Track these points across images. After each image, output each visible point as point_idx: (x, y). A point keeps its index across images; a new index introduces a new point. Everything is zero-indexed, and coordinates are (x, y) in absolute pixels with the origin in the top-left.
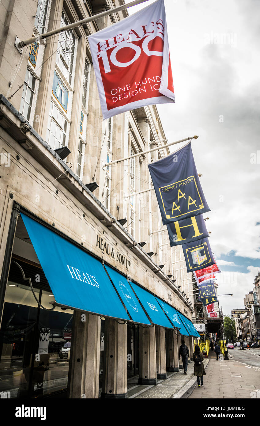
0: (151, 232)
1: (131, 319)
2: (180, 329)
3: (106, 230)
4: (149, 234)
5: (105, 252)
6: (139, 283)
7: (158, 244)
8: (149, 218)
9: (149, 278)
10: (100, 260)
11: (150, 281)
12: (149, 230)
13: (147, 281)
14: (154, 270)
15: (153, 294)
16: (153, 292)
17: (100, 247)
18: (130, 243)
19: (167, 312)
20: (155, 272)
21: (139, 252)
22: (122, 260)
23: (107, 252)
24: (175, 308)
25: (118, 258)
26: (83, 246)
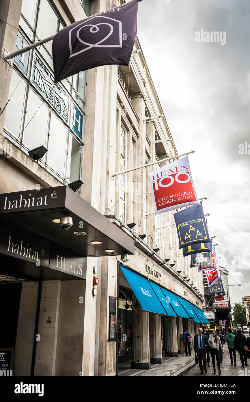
0: (171, 247)
1: (167, 314)
2: (194, 318)
3: (149, 258)
4: (170, 249)
6: (166, 287)
7: (176, 253)
8: (169, 236)
9: (172, 282)
10: (147, 278)
11: (172, 285)
12: (170, 245)
13: (171, 285)
14: (174, 275)
15: (174, 293)
16: (174, 292)
17: (146, 270)
18: (161, 262)
19: (184, 306)
20: (175, 277)
21: (166, 267)
22: (157, 274)
23: (149, 272)
24: (189, 302)
25: (155, 274)
26: (140, 273)
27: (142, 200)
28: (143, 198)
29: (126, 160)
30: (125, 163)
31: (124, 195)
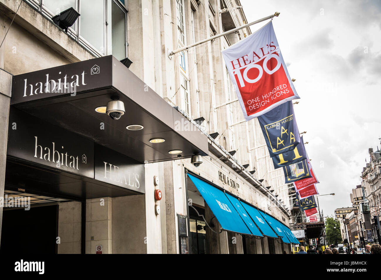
0: (249, 149)
2: (282, 237)
3: (223, 163)
4: (248, 152)
5: (224, 182)
6: (246, 201)
7: (255, 158)
8: (246, 136)
9: (253, 194)
10: (222, 190)
11: (253, 197)
12: (247, 147)
13: (251, 197)
14: (255, 185)
15: (256, 208)
16: (256, 206)
17: (221, 180)
18: (239, 169)
19: (270, 223)
20: (256, 188)
21: (245, 174)
22: (234, 185)
23: (225, 182)
24: (274, 218)
25: (232, 184)
26: (213, 183)
27: (209, 89)
28: (210, 86)
29: (185, 36)
30: (184, 39)
31: (186, 82)
